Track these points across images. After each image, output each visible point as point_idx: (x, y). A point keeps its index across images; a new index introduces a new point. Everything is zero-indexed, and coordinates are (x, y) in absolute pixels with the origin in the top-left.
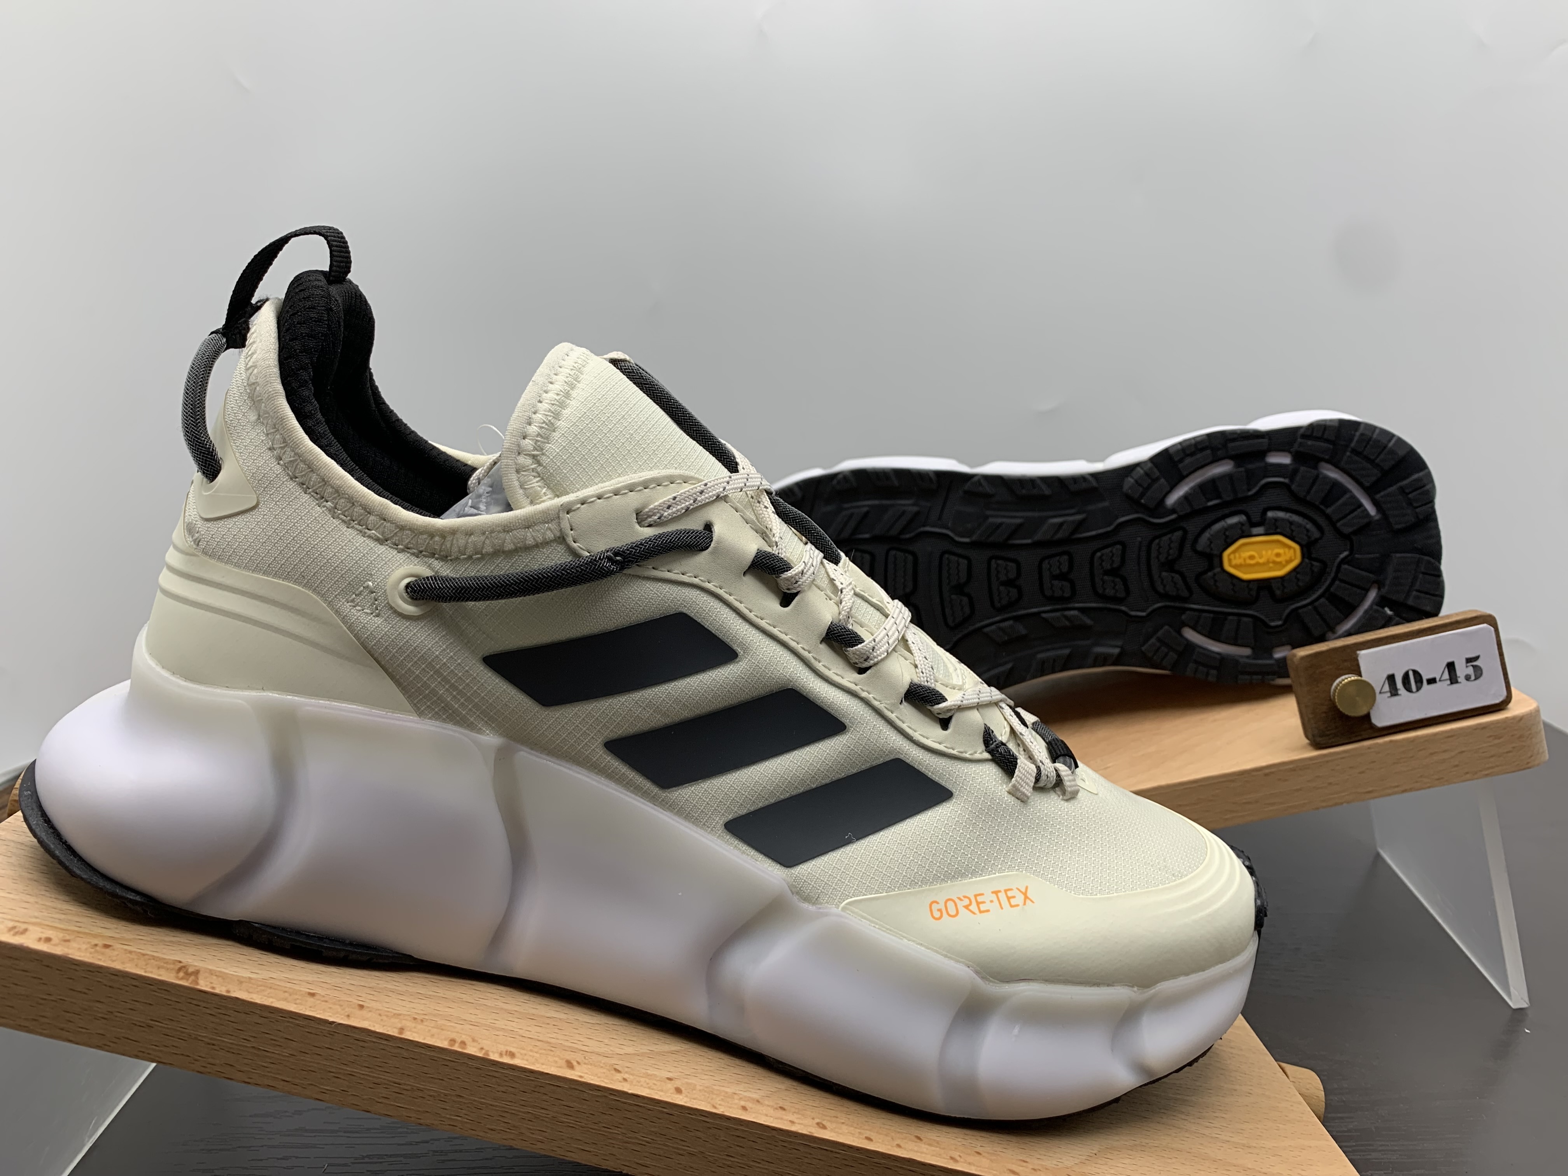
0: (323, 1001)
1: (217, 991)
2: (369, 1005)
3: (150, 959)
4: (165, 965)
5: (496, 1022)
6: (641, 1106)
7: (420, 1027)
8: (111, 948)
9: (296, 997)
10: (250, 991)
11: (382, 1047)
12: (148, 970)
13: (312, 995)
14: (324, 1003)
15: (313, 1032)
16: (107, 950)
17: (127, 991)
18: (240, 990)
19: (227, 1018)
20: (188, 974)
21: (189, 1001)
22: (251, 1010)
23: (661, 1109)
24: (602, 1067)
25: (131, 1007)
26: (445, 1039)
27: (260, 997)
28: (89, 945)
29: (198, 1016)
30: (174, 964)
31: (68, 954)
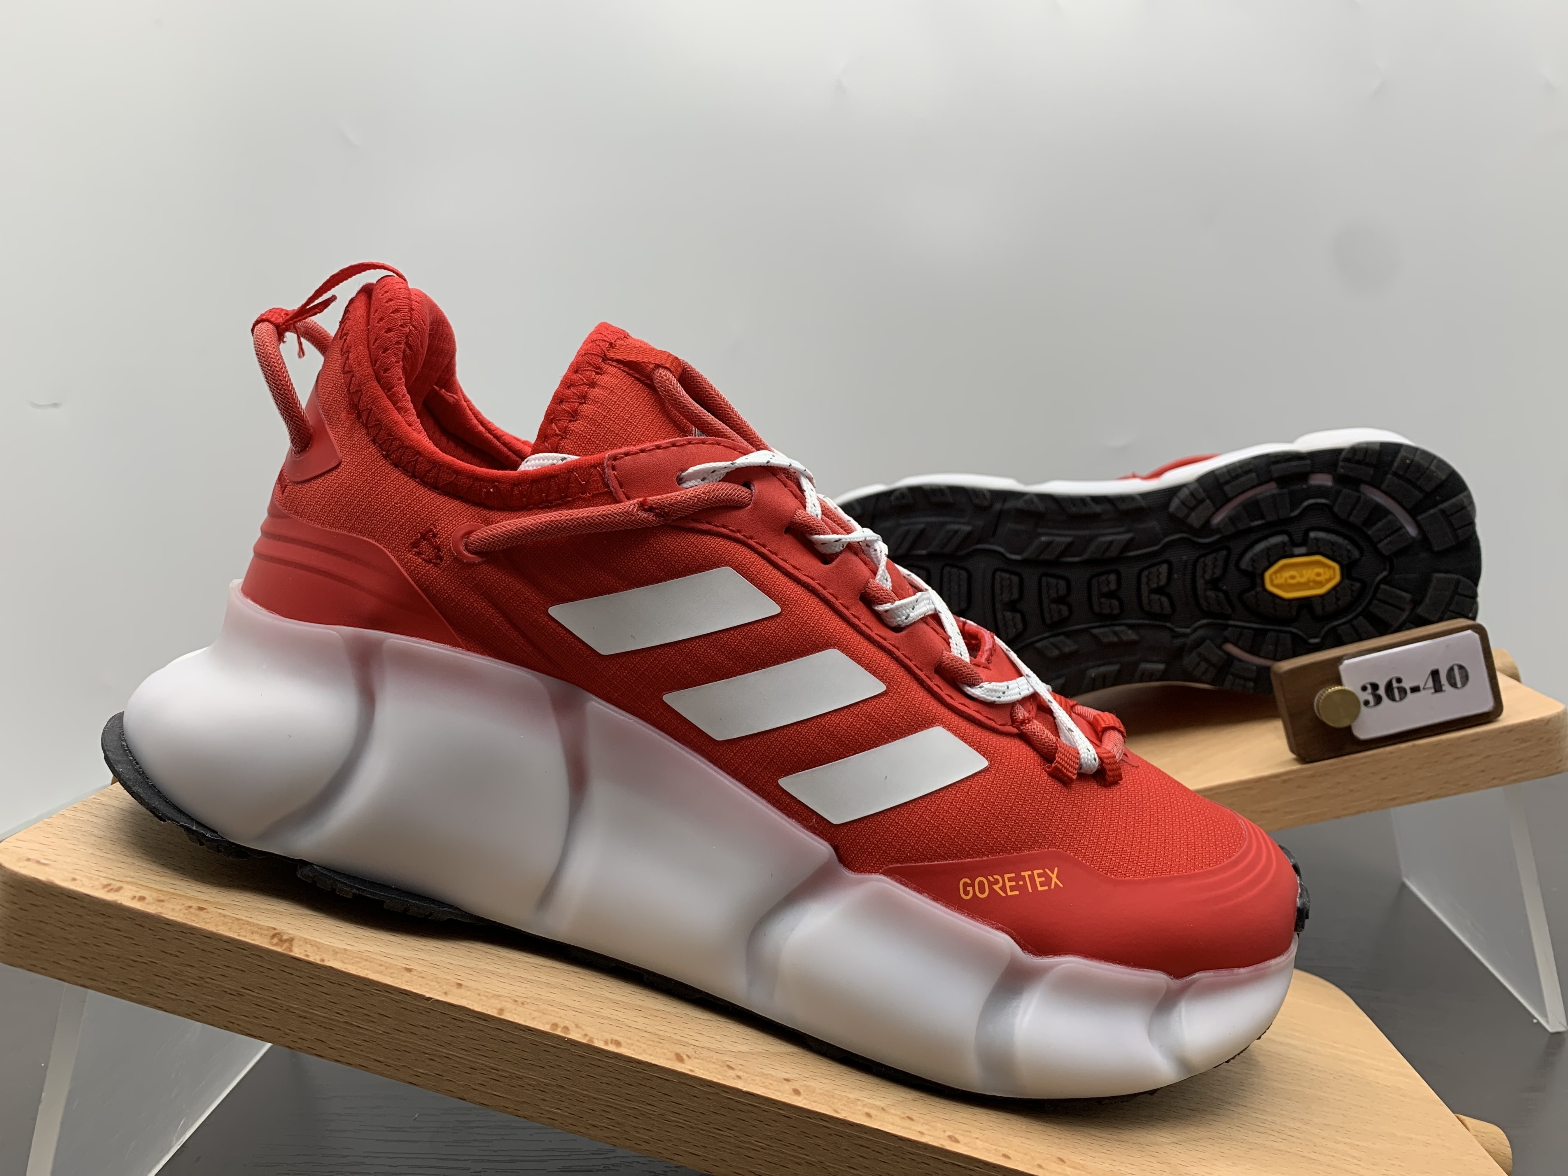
0: (419, 977)
1: (311, 959)
2: (468, 985)
3: (243, 924)
4: (259, 931)
5: (601, 1010)
6: (755, 1106)
7: (521, 1009)
8: (205, 911)
9: (391, 971)
10: (345, 961)
11: (481, 1028)
12: (241, 934)
13: (409, 970)
14: (421, 979)
15: (409, 1008)
16: (201, 913)
17: (219, 955)
18: (335, 959)
19: (320, 989)
20: (282, 941)
21: (283, 968)
22: (346, 982)
23: (777, 1110)
24: (714, 1063)
25: (222, 973)
26: (547, 1023)
27: (355, 968)
28: (183, 907)
29: (291, 985)
30: (268, 930)
31: (161, 913)
